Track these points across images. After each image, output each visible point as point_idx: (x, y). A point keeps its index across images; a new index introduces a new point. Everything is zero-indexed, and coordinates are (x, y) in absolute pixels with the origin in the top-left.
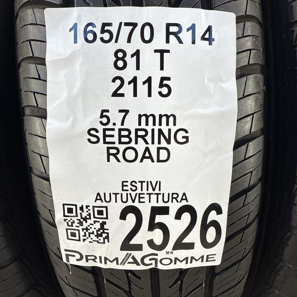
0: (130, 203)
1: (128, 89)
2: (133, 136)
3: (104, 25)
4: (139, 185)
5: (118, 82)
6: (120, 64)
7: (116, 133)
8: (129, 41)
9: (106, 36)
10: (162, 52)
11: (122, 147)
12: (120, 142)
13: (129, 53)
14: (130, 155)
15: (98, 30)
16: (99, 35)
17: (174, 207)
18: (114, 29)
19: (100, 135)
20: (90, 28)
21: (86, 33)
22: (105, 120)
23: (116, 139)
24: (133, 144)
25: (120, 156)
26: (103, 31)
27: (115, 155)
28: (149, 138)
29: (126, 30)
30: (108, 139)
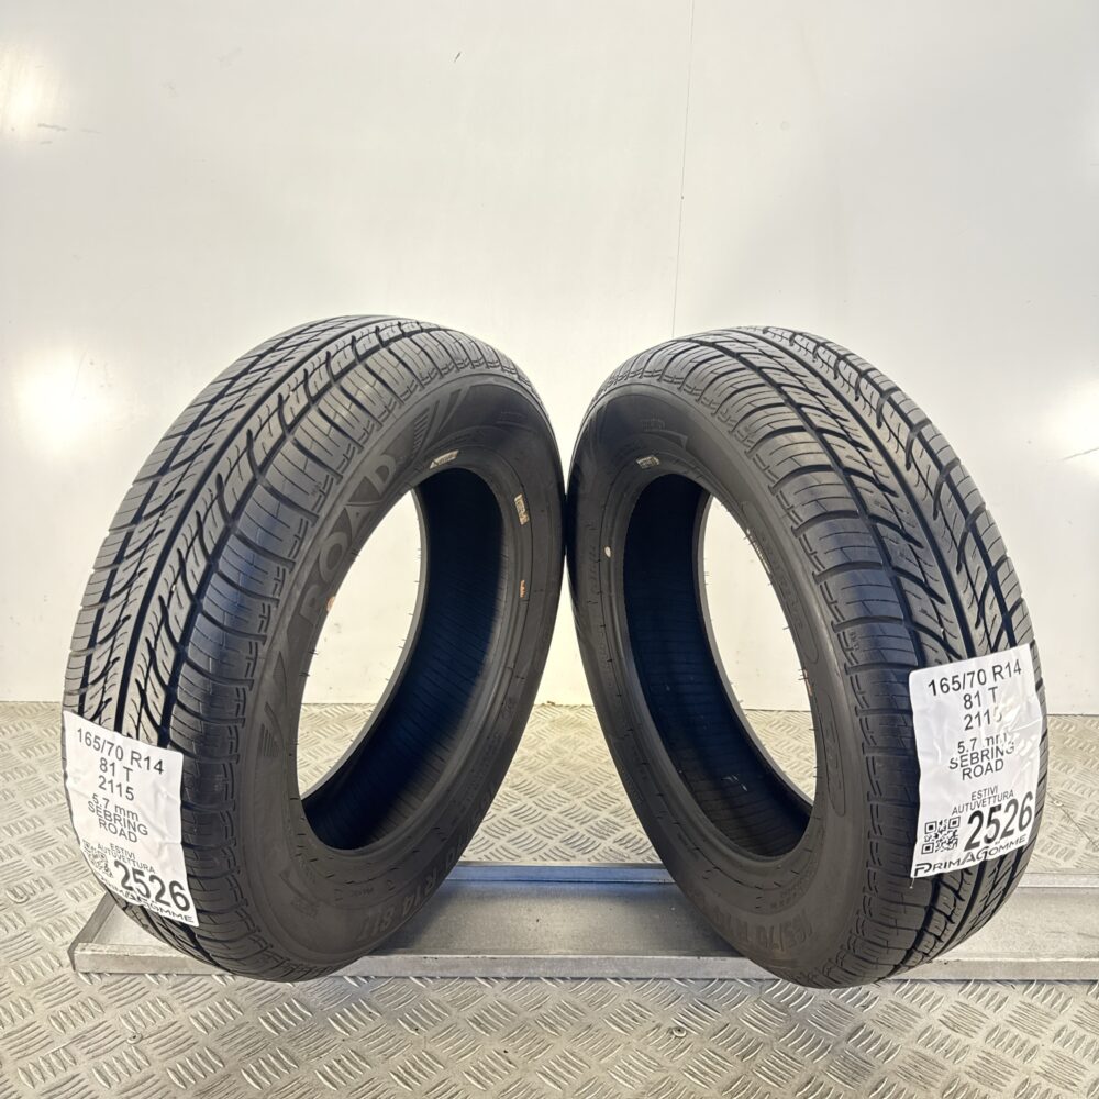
0: (976, 809)
1: (975, 722)
2: (980, 757)
3: (954, 677)
4: (983, 793)
5: (968, 718)
6: (968, 704)
7: (969, 757)
8: (972, 686)
9: (956, 686)
10: (993, 689)
11: (972, 767)
12: (972, 763)
13: (973, 696)
14: (978, 771)
15: (950, 682)
16: (951, 686)
17: (1004, 804)
18: (960, 679)
19: (959, 762)
20: (944, 682)
21: (942, 686)
22: (961, 749)
23: (969, 762)
24: (980, 763)
25: (972, 774)
26: (953, 683)
27: (968, 774)
28: (990, 755)
29: (969, 678)
30: (964, 763)
